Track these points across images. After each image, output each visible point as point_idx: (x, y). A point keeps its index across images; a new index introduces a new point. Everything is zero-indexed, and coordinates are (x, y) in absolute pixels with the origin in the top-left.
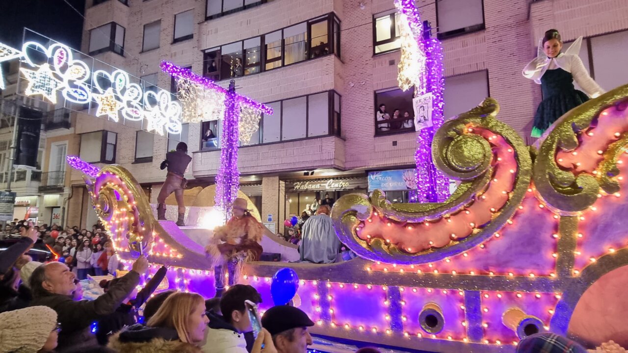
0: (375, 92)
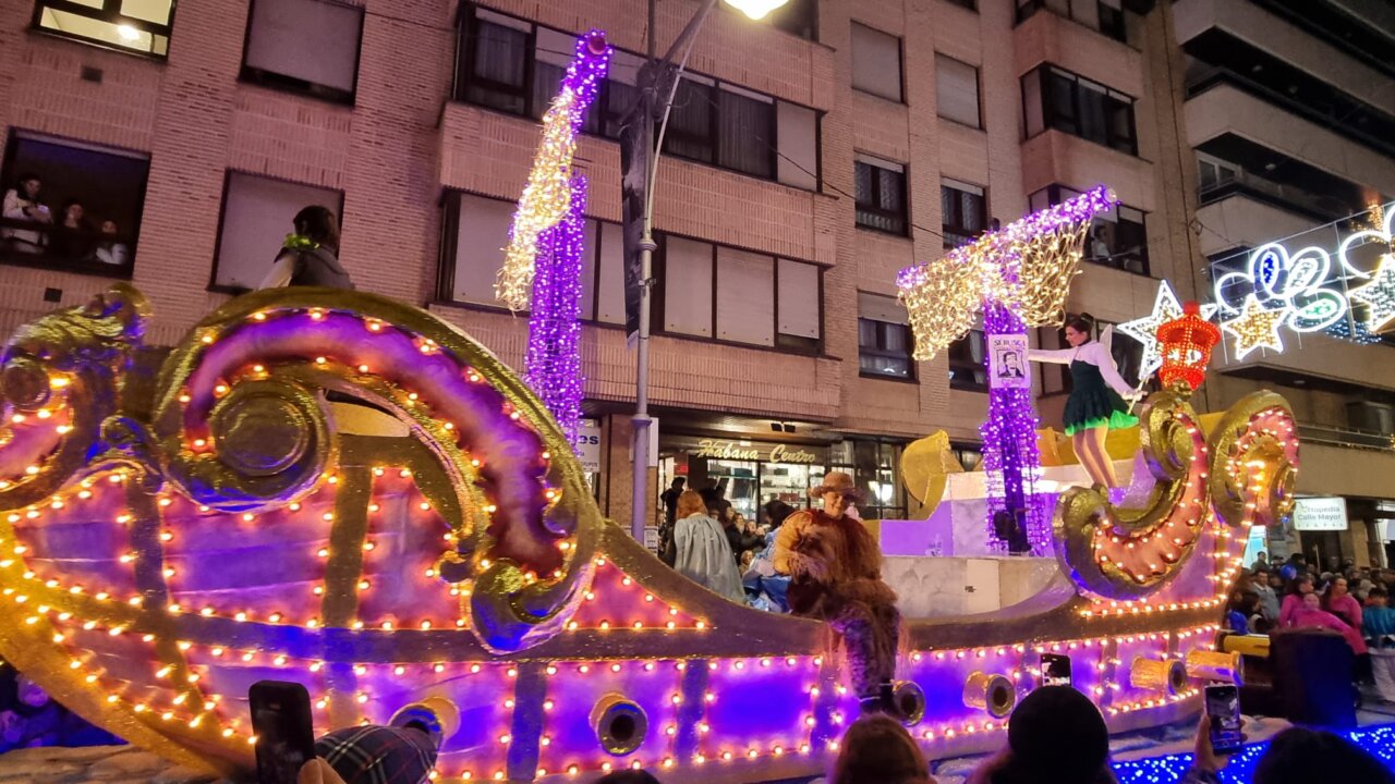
0: (12, 131)
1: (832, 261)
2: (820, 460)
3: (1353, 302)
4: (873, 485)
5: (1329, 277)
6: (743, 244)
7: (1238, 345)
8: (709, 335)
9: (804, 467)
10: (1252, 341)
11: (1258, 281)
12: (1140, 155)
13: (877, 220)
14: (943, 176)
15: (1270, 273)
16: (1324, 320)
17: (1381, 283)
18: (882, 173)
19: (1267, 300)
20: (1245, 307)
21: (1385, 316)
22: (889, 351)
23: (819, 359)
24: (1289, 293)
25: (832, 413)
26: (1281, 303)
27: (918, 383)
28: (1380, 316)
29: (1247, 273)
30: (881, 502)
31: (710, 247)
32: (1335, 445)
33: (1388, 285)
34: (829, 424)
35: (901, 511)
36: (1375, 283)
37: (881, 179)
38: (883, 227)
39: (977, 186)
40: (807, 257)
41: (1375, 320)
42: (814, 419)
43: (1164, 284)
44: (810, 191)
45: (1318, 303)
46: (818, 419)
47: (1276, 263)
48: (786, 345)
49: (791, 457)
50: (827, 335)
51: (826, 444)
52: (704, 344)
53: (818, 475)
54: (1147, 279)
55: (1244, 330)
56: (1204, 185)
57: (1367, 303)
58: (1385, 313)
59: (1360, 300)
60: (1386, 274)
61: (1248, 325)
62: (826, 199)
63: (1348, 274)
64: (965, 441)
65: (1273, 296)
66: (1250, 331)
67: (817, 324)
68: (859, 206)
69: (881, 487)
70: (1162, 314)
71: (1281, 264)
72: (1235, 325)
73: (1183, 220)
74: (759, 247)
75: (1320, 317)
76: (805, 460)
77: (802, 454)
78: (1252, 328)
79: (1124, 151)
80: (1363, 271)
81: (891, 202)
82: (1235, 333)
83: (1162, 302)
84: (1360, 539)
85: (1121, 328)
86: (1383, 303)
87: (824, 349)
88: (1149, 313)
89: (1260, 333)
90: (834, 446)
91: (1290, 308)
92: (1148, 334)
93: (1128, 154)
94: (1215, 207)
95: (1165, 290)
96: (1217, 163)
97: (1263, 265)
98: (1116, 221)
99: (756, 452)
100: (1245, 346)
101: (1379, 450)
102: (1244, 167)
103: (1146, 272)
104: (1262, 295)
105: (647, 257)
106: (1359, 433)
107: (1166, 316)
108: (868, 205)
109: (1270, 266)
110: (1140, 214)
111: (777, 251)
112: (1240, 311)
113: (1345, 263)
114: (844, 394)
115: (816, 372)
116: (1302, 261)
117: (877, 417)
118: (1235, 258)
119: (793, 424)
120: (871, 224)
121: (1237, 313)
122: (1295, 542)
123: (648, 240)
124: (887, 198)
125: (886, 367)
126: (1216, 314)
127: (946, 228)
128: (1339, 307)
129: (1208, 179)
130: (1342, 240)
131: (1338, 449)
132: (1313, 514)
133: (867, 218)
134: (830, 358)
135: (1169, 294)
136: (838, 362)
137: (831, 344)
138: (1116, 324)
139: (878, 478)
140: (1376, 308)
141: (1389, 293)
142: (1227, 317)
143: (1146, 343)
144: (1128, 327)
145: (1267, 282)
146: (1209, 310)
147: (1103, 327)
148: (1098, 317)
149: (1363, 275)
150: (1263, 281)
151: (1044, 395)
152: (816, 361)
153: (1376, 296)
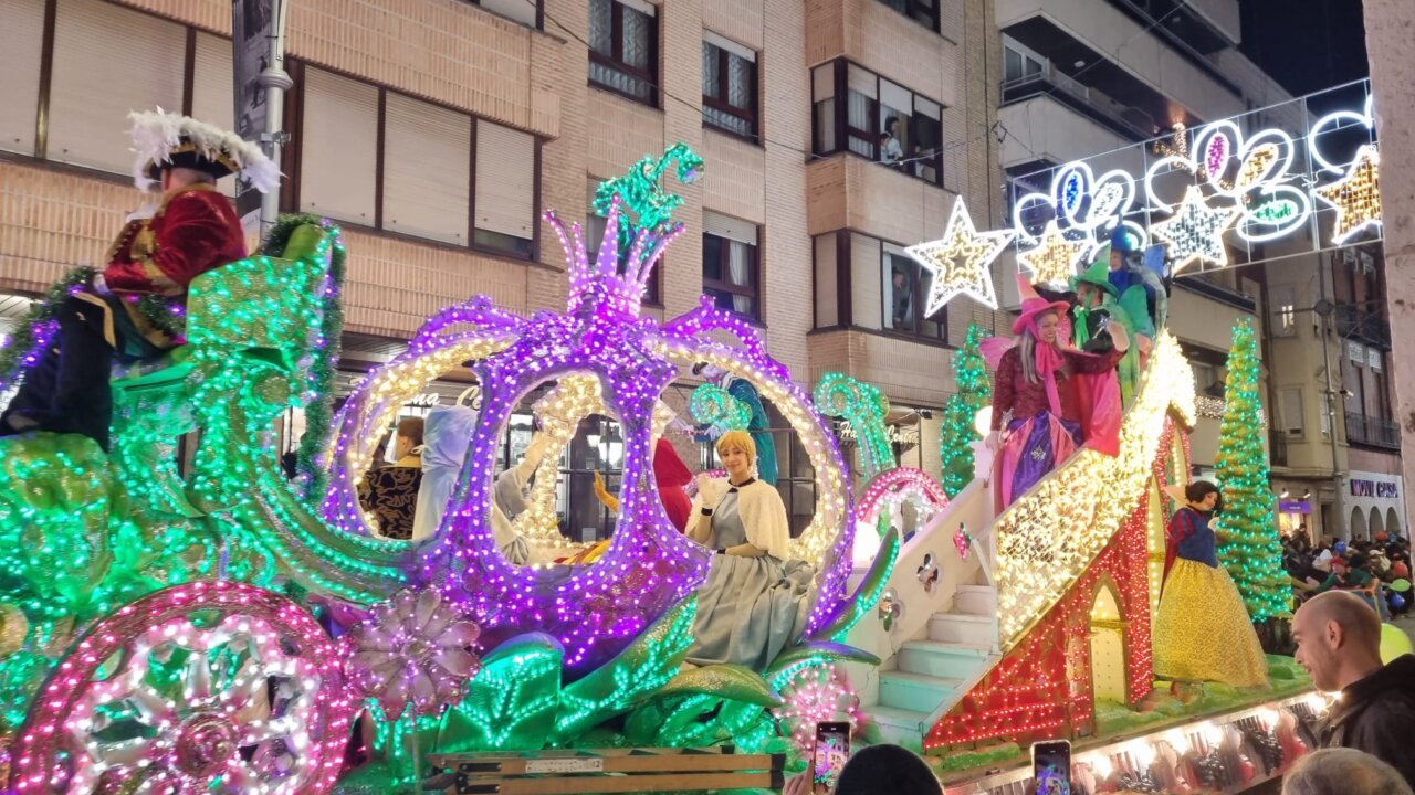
1: (553, 131)
4: (593, 440)
5: (1131, 210)
6: (425, 92)
8: (370, 221)
11: (1060, 206)
12: (943, 31)
13: (618, 80)
14: (706, 29)
15: (1073, 198)
17: (1183, 219)
18: (625, 13)
19: (1068, 229)
20: (1044, 236)
21: (1184, 258)
23: (531, 268)
24: (1091, 223)
26: (1082, 235)
27: (662, 307)
28: (1179, 258)
29: (1048, 193)
30: (607, 464)
31: (375, 92)
33: (1190, 223)
36: (1176, 220)
37: (625, 21)
38: (625, 89)
39: (748, 47)
40: (520, 122)
43: (960, 201)
44: (526, 25)
47: (1080, 186)
48: (483, 245)
50: (543, 235)
52: (362, 236)
54: (939, 191)
55: (1041, 264)
56: (1009, 78)
57: (1168, 241)
59: (1161, 237)
60: (1189, 209)
61: (1049, 256)
62: (548, 41)
63: (1152, 205)
65: (1074, 225)
66: (1048, 266)
67: (530, 218)
68: (594, 56)
69: (608, 446)
70: (955, 238)
71: (1086, 188)
72: (1033, 257)
73: (984, 121)
74: (449, 100)
78: (1050, 262)
79: (923, 23)
80: (1167, 199)
81: (637, 56)
82: (1029, 265)
83: (957, 222)
85: (909, 252)
86: (1183, 243)
87: (538, 254)
88: (940, 235)
89: (1059, 269)
91: (1090, 241)
92: (938, 261)
93: (928, 28)
94: (1019, 108)
95: (959, 209)
96: (1024, 52)
97: (1067, 187)
98: (910, 114)
99: (436, 395)
102: (1052, 60)
103: (939, 182)
104: (1063, 223)
105: (276, 97)
107: (959, 241)
108: (607, 56)
109: (1074, 189)
110: (937, 108)
111: (477, 108)
112: (1039, 240)
113: (1150, 193)
115: (527, 287)
116: (1107, 185)
118: (1038, 173)
120: (608, 83)
121: (1035, 242)
123: (277, 71)
124: (632, 50)
126: (1013, 242)
127: (707, 101)
129: (1013, 74)
130: (1149, 166)
133: (604, 74)
134: (547, 267)
135: (965, 213)
136: (558, 275)
137: (549, 248)
138: (903, 246)
139: (603, 431)
140: (1177, 247)
141: (1191, 231)
142: (1024, 246)
143: (935, 273)
144: (915, 251)
145: (1069, 207)
146: (1006, 236)
147: (887, 247)
148: (884, 235)
149: (1168, 209)
150: (1065, 206)
151: (816, 330)
152: (527, 272)
153: (1177, 234)
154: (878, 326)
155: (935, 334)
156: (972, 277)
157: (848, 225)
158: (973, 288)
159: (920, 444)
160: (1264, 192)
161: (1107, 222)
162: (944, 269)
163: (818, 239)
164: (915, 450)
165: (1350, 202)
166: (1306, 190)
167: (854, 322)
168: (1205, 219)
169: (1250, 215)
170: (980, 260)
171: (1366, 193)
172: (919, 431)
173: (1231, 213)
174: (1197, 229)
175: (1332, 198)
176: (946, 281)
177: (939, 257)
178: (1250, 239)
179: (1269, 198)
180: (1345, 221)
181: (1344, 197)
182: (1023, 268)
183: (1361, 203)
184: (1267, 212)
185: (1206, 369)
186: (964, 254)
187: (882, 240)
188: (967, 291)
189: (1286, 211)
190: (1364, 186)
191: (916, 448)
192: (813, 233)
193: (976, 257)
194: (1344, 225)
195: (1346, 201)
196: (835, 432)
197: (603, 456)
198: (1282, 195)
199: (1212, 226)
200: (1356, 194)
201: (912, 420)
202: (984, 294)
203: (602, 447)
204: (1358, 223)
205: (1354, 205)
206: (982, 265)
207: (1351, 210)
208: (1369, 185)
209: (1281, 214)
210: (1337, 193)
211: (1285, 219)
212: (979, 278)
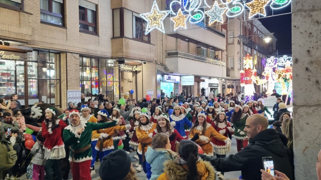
2: (22, 59)
3: (206, 15)
4: (44, 69)
5: (200, 7)
7: (175, 26)
9: (13, 61)
10: (179, 25)
15: (186, 2)
16: (198, 20)
17: (213, 10)
19: (184, 11)
20: (178, 13)
21: (213, 21)
22: (54, 13)
23: (21, 13)
24: (190, 10)
25: (28, 38)
26: (187, 13)
27: (66, 28)
28: (212, 21)
29: (179, 1)
30: (50, 77)
32: (194, 60)
33: (215, 11)
34: (27, 43)
35: (58, 81)
36: (212, 10)
41: (210, 22)
42: (20, 40)
43: (155, 2)
45: (197, 14)
46: (21, 41)
49: (8, 57)
50: (25, 2)
51: (24, 52)
53: (20, 65)
55: (177, 21)
57: (209, 16)
58: (213, 20)
59: (208, 15)
60: (215, 7)
61: (178, 19)
63: (206, 6)
64: (84, 53)
65: (186, 10)
69: (50, 71)
70: (154, 12)
72: (175, 19)
75: (197, 19)
76: (15, 59)
77: (13, 56)
78: (179, 21)
80: (209, 5)
82: (174, 21)
83: (154, 7)
84: (196, 87)
85: (141, 16)
86: (213, 17)
87: (23, 8)
88: (150, 11)
89: (181, 22)
90: (28, 53)
91: (190, 15)
92: (149, 19)
95: (155, 4)
100: (176, 26)
101: (203, 62)
106: (199, 56)
107: (155, 13)
112: (176, 14)
113: (205, 2)
114: (33, 30)
115: (20, 19)
117: (48, 42)
119: (9, 42)
121: (175, 15)
122: (181, 89)
125: (52, 20)
126: (169, 14)
128: (202, 16)
131: (194, 61)
132: (186, 80)
134: (27, 13)
135: (156, 5)
136: (31, 15)
137: (27, 7)
138: (139, 14)
139: (48, 67)
140: (211, 18)
141: (215, 13)
142: (172, 16)
143: (148, 22)
144: (142, 15)
145: (185, 5)
146: (168, 12)
147: (134, 14)
148: (133, 10)
149: (209, 7)
150: (183, 4)
151: (114, 38)
152: (20, 14)
153: (212, 14)
154: (131, 37)
155: (147, 40)
156: (158, 24)
157: (123, 6)
158: (158, 27)
159: (142, 71)
160: (233, 4)
161: (194, 10)
162: (151, 21)
163: (114, 10)
164: (141, 73)
165: (253, 8)
166: (243, 4)
167: (125, 36)
168: (219, 10)
169: (229, 10)
170: (161, 19)
171: (257, 5)
172: (142, 67)
173: (225, 9)
174: (217, 13)
175: (249, 6)
176: (151, 25)
177: (149, 17)
178: (229, 16)
179: (234, 5)
180: (252, 13)
181: (252, 6)
182: (172, 22)
183: (256, 8)
184: (234, 9)
185: (213, 52)
186: (156, 17)
187: (133, 12)
188: (157, 27)
189: (238, 9)
190: (257, 3)
191: (141, 72)
192: (113, 8)
193: (159, 18)
194: (251, 14)
195: (252, 7)
196: (119, 67)
197: (48, 74)
198: (237, 5)
199: (220, 12)
200: (255, 6)
201: (141, 64)
202: (161, 29)
203: (48, 72)
204: (255, 13)
205: (254, 8)
206: (161, 20)
207: (253, 10)
208: (258, 3)
209: (237, 10)
210: (250, 5)
211: (238, 11)
212: (160, 24)
